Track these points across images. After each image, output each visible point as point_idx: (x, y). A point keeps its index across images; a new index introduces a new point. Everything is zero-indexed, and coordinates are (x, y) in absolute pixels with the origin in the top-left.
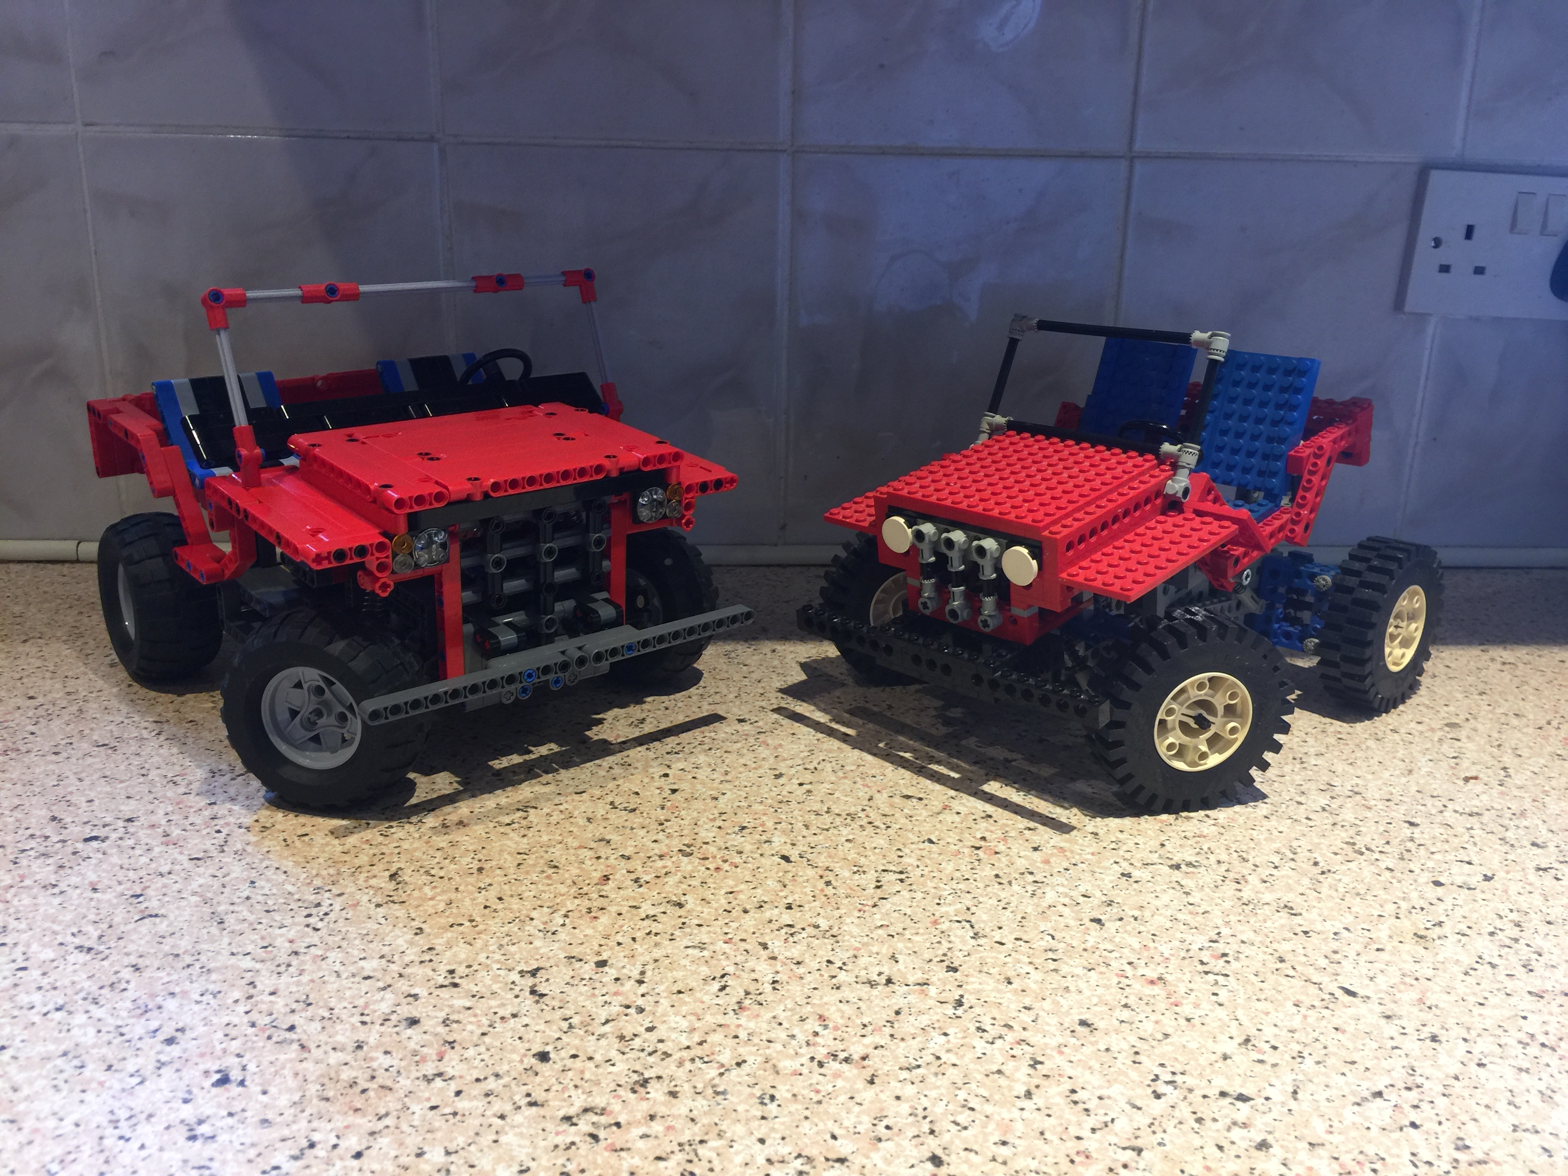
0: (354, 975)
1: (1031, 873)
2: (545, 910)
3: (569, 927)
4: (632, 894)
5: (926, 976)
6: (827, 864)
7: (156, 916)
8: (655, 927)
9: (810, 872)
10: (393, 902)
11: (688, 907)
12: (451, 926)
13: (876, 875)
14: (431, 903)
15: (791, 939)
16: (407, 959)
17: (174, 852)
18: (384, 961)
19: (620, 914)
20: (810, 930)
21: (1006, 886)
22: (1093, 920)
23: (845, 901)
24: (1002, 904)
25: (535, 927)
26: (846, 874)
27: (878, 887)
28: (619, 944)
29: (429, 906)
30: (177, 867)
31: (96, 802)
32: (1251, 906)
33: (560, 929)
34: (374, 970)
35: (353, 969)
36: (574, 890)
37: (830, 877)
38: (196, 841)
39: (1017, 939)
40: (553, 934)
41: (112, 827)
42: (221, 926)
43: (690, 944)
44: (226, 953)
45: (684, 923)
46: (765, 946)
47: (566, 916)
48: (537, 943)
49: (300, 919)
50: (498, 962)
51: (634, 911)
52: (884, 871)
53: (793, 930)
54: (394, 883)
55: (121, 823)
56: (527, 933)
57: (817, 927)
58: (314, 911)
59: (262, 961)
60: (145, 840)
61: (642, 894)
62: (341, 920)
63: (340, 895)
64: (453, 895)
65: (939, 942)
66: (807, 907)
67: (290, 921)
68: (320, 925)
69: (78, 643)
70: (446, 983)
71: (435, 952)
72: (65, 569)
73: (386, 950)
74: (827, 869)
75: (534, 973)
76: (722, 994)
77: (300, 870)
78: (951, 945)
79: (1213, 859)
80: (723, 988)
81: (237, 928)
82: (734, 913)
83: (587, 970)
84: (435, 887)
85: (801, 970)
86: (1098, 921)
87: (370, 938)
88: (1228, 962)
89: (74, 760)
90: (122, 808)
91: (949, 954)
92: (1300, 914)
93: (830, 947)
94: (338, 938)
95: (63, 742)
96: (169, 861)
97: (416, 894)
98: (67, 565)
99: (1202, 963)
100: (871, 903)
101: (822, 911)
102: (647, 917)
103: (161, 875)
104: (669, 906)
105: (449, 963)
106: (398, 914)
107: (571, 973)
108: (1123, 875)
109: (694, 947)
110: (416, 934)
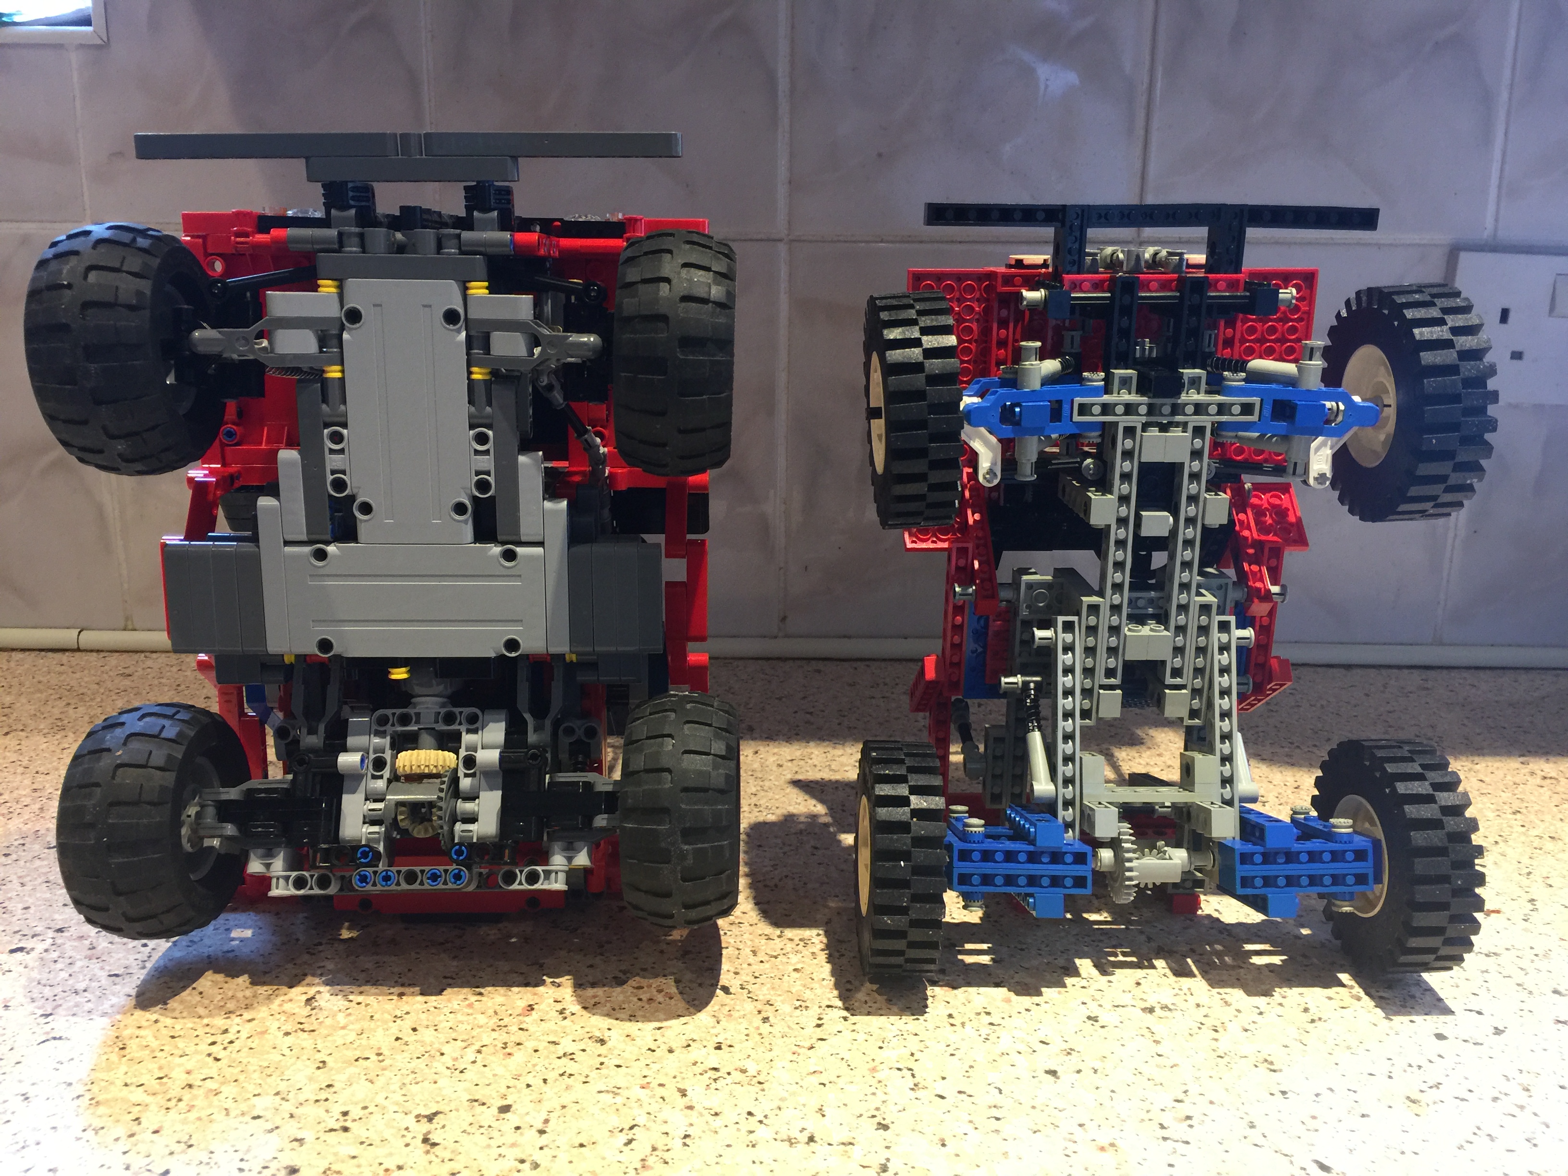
0: (243, 1114)
1: (988, 1014)
2: (458, 1042)
3: (479, 1064)
4: (555, 1027)
5: (853, 1134)
6: (768, 997)
7: (60, 1038)
8: (571, 1067)
9: (749, 1006)
10: (303, 1030)
11: (609, 1044)
12: (357, 1060)
13: (820, 1011)
14: (342, 1032)
15: (714, 1085)
16: (302, 1098)
17: (95, 966)
18: (278, 1098)
19: (536, 1051)
20: (737, 1076)
21: (959, 1027)
22: (1047, 1072)
23: (780, 1041)
24: (950, 1050)
25: (444, 1063)
26: (786, 1008)
27: (819, 1026)
28: (528, 1086)
29: (339, 1037)
30: (95, 984)
31: (31, 911)
32: (1227, 1059)
33: (469, 1066)
34: (266, 1109)
35: (243, 1107)
36: (495, 1020)
37: (769, 1012)
38: (121, 955)
39: (960, 1092)
40: (462, 1072)
41: (41, 938)
42: (123, 1052)
43: (603, 1088)
44: (119, 1083)
45: (602, 1064)
46: (683, 1093)
47: (479, 1052)
48: (442, 1082)
49: (204, 1048)
50: (397, 1104)
51: (552, 1047)
52: (828, 1006)
53: (718, 1074)
54: (309, 1008)
55: (51, 934)
56: (434, 1070)
57: (744, 1071)
58: (219, 1038)
59: (154, 1094)
60: (70, 953)
61: (565, 1027)
62: (246, 1049)
63: (249, 1021)
64: (366, 1024)
65: (874, 1094)
66: (737, 1047)
67: (193, 1048)
68: (221, 1055)
69: (58, 737)
70: (337, 1126)
71: (332, 1090)
72: (64, 657)
73: (283, 1087)
74: (769, 1003)
75: (430, 1118)
76: (626, 1149)
77: (217, 991)
78: (885, 1098)
79: (1192, 1001)
80: (630, 1142)
81: (137, 1055)
82: (658, 1052)
83: (488, 1115)
84: (350, 1014)
85: (718, 1122)
86: (1053, 1073)
87: (269, 1071)
88: (1191, 1126)
89: (22, 863)
90: (56, 916)
91: (883, 1108)
92: (1281, 1071)
93: (754, 1096)
94: (236, 1071)
95: (16, 843)
96: (88, 976)
97: (328, 1021)
98: (67, 654)
99: (1162, 1127)
100: (808, 1045)
101: (751, 1052)
102: (565, 1055)
103: (76, 993)
104: (590, 1042)
105: (344, 1104)
106: (304, 1044)
107: (471, 1120)
108: (1089, 1018)
109: (608, 1092)
110: (319, 1068)
